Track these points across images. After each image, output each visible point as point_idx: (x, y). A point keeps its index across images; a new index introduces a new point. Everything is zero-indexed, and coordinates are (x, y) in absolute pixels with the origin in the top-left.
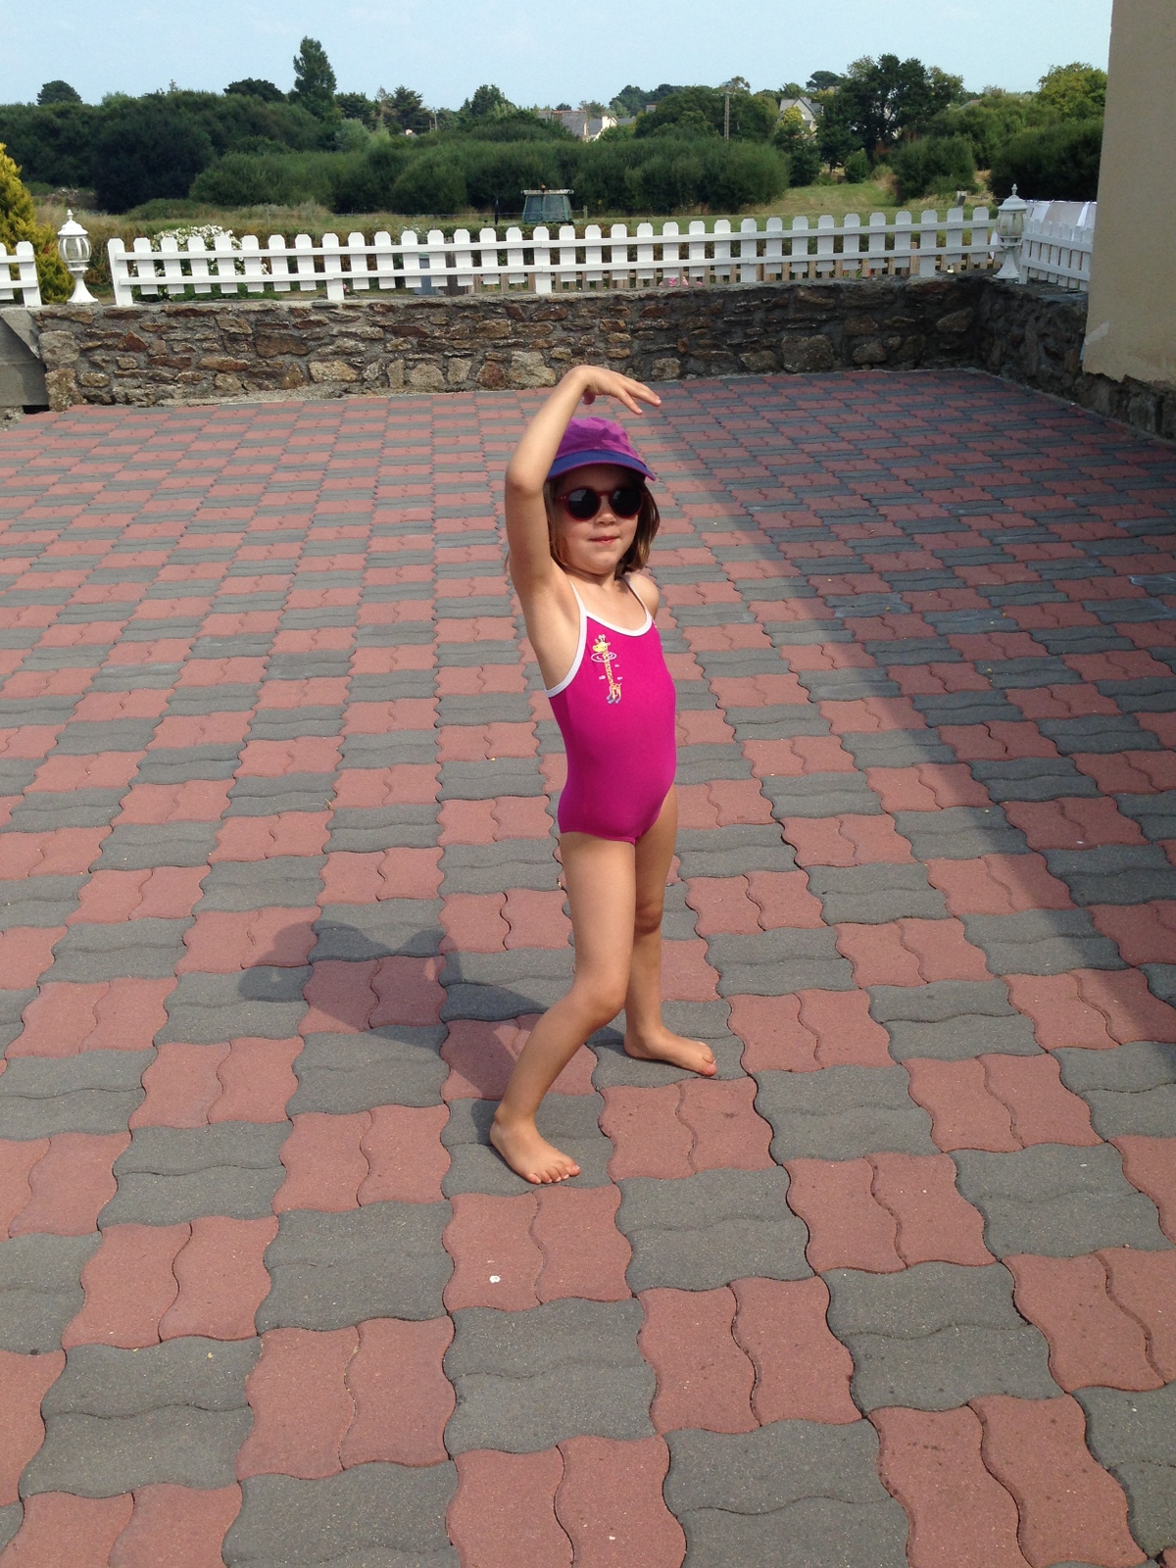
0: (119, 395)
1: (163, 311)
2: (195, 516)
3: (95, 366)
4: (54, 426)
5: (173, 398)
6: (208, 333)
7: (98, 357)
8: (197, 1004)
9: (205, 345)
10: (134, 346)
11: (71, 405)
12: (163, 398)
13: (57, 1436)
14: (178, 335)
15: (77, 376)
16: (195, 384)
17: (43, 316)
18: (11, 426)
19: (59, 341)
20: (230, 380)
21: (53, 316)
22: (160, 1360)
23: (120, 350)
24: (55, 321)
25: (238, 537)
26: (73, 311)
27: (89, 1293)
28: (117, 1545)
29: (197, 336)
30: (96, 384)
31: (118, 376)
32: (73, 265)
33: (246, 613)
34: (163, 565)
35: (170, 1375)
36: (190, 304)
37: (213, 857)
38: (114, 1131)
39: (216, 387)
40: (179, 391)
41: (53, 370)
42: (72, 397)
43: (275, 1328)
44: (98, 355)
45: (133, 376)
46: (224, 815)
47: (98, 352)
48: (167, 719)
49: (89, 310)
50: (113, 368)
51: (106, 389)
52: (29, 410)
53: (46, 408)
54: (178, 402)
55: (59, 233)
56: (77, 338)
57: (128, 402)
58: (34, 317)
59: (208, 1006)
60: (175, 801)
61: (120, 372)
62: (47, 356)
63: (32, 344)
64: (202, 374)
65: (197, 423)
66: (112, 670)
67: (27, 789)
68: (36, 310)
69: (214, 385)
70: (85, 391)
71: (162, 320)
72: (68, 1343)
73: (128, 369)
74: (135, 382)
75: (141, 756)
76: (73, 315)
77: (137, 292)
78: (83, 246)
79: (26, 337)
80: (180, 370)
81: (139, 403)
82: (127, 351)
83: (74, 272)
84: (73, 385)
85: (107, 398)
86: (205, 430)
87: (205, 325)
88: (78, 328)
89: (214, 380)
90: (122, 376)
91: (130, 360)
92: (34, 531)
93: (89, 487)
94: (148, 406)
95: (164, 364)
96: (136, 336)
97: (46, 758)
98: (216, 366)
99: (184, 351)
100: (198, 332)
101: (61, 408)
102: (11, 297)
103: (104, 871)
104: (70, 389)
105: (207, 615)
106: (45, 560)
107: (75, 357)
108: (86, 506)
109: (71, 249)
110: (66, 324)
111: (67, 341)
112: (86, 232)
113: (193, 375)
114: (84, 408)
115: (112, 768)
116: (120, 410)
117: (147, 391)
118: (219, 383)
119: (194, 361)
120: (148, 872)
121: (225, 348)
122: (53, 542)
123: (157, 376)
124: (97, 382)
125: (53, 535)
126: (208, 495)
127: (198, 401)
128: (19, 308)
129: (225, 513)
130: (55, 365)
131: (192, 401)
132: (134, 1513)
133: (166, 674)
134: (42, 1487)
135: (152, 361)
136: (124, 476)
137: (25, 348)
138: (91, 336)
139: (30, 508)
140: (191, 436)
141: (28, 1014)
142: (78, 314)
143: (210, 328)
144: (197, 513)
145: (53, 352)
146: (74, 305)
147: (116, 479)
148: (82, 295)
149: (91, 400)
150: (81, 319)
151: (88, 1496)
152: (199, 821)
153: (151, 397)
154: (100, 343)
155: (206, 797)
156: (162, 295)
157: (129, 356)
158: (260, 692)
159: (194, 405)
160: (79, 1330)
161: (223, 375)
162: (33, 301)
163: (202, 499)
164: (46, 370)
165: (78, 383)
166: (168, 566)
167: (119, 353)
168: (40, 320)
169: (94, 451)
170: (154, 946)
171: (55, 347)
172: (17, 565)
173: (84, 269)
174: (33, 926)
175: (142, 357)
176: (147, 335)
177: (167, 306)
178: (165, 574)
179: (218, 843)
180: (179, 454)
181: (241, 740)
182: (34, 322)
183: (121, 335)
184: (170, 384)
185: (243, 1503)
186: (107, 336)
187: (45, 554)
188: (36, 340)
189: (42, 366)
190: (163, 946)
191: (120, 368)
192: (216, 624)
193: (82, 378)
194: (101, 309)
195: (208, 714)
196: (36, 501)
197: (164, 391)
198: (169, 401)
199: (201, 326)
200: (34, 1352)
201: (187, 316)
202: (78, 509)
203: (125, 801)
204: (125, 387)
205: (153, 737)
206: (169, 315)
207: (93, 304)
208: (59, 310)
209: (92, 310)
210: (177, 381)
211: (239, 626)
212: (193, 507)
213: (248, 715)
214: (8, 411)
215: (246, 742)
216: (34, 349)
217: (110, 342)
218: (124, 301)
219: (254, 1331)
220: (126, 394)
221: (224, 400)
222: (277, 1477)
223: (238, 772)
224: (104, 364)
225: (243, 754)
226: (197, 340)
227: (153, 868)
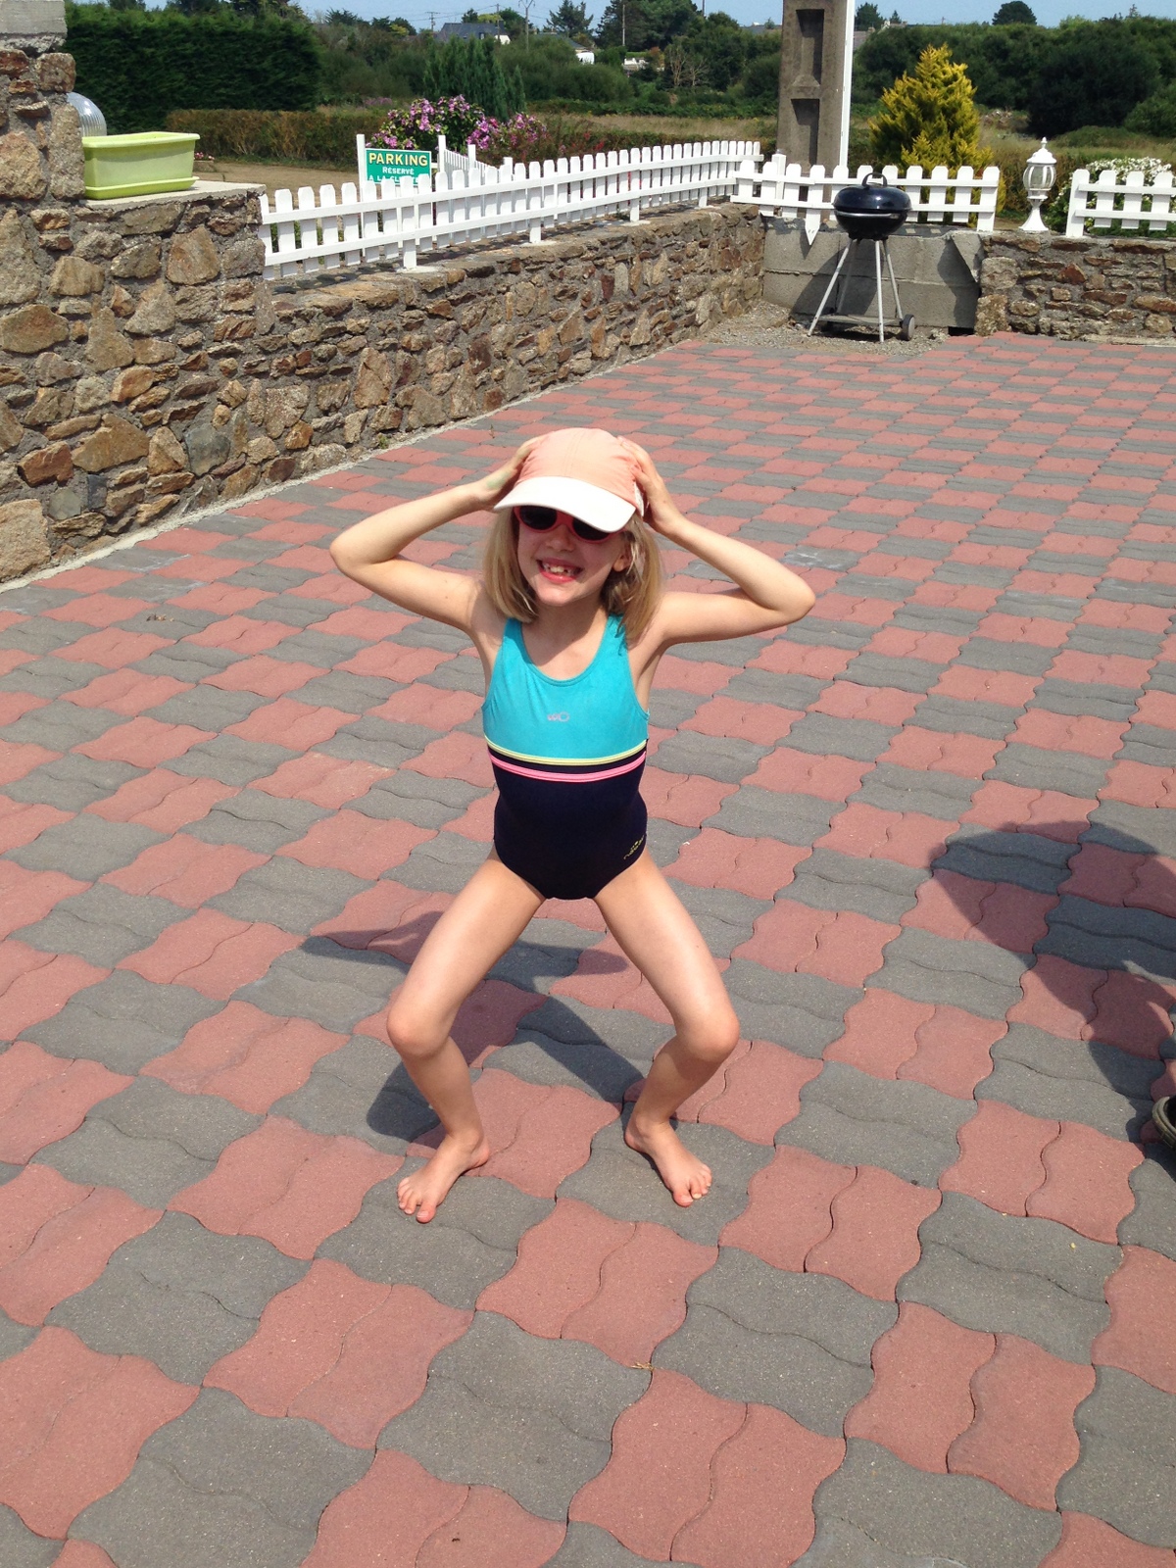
0: (1044, 326)
1: (1111, 245)
2: (1110, 456)
3: (1029, 295)
4: (977, 350)
5: (1097, 333)
6: (1153, 272)
7: (1033, 286)
8: (1078, 928)
9: (1146, 283)
10: (1074, 278)
11: (995, 331)
12: (1088, 332)
13: (932, 1260)
14: (1120, 270)
15: (1008, 303)
16: (1123, 322)
17: (993, 241)
18: (934, 346)
19: (1001, 266)
20: (1161, 322)
21: (1002, 242)
22: (1026, 1231)
23: (1058, 281)
24: (1002, 247)
25: (1152, 485)
26: (1023, 239)
27: (964, 1150)
28: (980, 1373)
29: (1140, 274)
30: (1025, 313)
31: (1048, 307)
32: (1034, 193)
33: (1156, 562)
34: (1074, 501)
35: (1035, 1248)
36: (1140, 241)
37: (1103, 793)
38: (992, 1018)
39: (1145, 327)
40: (1106, 328)
41: (987, 295)
42: (998, 324)
43: (1136, 1245)
44: (1035, 284)
45: (1064, 308)
46: (1116, 756)
47: (1036, 281)
48: (1066, 652)
49: (1038, 239)
50: (1045, 299)
51: (1033, 319)
52: (953, 332)
53: (970, 331)
54: (1103, 338)
55: (1028, 161)
56: (1019, 265)
57: (1051, 333)
58: (983, 242)
59: (1089, 932)
60: (1068, 732)
61: (1051, 303)
62: (986, 280)
63: (974, 268)
64: (1133, 312)
65: (1121, 362)
66: (1016, 595)
67: (931, 690)
68: (986, 235)
69: (1144, 325)
70: (1012, 319)
71: (1108, 255)
72: (944, 1187)
73: (1060, 301)
74: (1063, 314)
75: (1038, 681)
76: (1021, 243)
77: (1089, 226)
78: (1048, 175)
79: (969, 260)
80: (1113, 306)
81: (1062, 336)
82: (1063, 281)
83: (1034, 200)
84: (1002, 312)
85: (1032, 327)
86: (1127, 370)
87: (1152, 264)
88: (1022, 256)
89: (1144, 320)
90: (1052, 307)
91: (1065, 292)
92: (951, 450)
93: (1007, 414)
94: (1070, 340)
95: (1099, 299)
96: (1077, 268)
97: (950, 665)
98: (1151, 306)
99: (1122, 288)
100: (1141, 270)
101: (985, 333)
102: (965, 220)
103: (997, 782)
104: (999, 316)
105: (1114, 557)
106: (960, 480)
107: (1011, 284)
108: (1001, 432)
109: (1037, 178)
110: (1013, 250)
111: (1008, 268)
112: (1054, 161)
113: (1125, 313)
114: (1009, 335)
115: (1010, 688)
116: (1042, 340)
117: (1073, 324)
118: (1149, 323)
119: (1129, 299)
120: (1039, 792)
121: (1166, 288)
122: (968, 463)
123: (1089, 310)
124: (1026, 310)
125: (966, 457)
126: (1125, 437)
127: (1122, 340)
128: (971, 232)
129: (1141, 458)
130: (991, 290)
131: (1116, 339)
132: (996, 1353)
133: (1067, 608)
134: (916, 1299)
135: (1087, 295)
136: (1042, 407)
137: (967, 271)
138: (1032, 265)
139: (948, 427)
140: (1112, 375)
141: (921, 892)
142: (1027, 242)
143: (1155, 266)
144: (1112, 453)
145: (992, 277)
146: (1023, 233)
147: (1033, 409)
148: (1035, 224)
149: (1015, 328)
150: (1028, 247)
151: (955, 1321)
152: (1090, 756)
153: (1075, 330)
154: (1039, 273)
155: (1099, 735)
156: (1115, 228)
157: (1065, 288)
158: (1164, 643)
159: (1117, 344)
160: (955, 1179)
161: (1156, 315)
162: (986, 227)
163: (1119, 441)
164: (980, 295)
165: (1009, 312)
166: (1077, 503)
167: (1056, 284)
168: (988, 246)
169: (1013, 379)
170: (1039, 862)
171: (996, 272)
172: (934, 480)
173: (1043, 197)
174: (930, 815)
175: (1078, 290)
176: (1089, 267)
177: (1117, 241)
178: (1074, 509)
179: (1108, 780)
180: (1097, 392)
181: (1139, 686)
182: (982, 247)
183: (1063, 265)
184: (1098, 320)
185: (1097, 1384)
186: (1049, 266)
187: (959, 473)
188: (979, 264)
189: (978, 290)
190: (1047, 864)
191: (1052, 299)
192: (1122, 568)
193: (1013, 305)
194: (1052, 237)
195: (1109, 656)
196: (955, 422)
197: (1090, 326)
198: (1093, 337)
199: (1148, 264)
200: (915, 1183)
201: (1135, 252)
202: (993, 435)
203: (1021, 721)
204: (1053, 318)
205: (1052, 666)
206: (1117, 250)
207: (1042, 233)
208: (1009, 237)
209: (1041, 239)
210: (1106, 318)
211: (1146, 574)
212: (1108, 447)
213: (1149, 664)
214: (934, 331)
215: (1144, 691)
216: (974, 273)
217: (1050, 272)
218: (1074, 232)
219: (1116, 1239)
220: (1052, 326)
221: (1150, 341)
222: (1131, 1376)
223: (1135, 718)
224: (1038, 294)
225: (1140, 701)
226: (1138, 278)
227: (1043, 790)
